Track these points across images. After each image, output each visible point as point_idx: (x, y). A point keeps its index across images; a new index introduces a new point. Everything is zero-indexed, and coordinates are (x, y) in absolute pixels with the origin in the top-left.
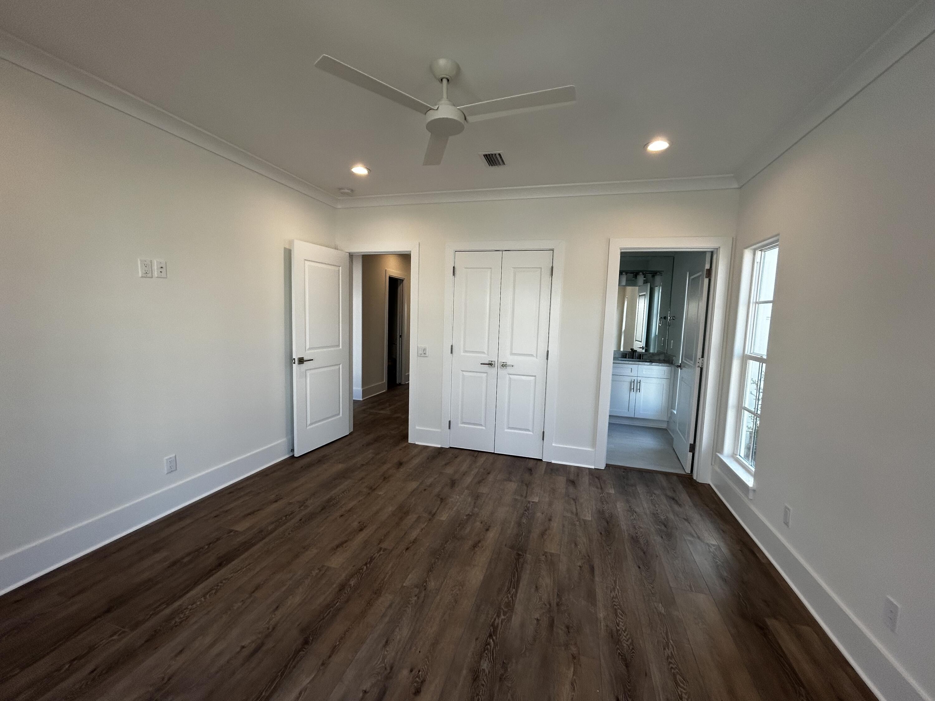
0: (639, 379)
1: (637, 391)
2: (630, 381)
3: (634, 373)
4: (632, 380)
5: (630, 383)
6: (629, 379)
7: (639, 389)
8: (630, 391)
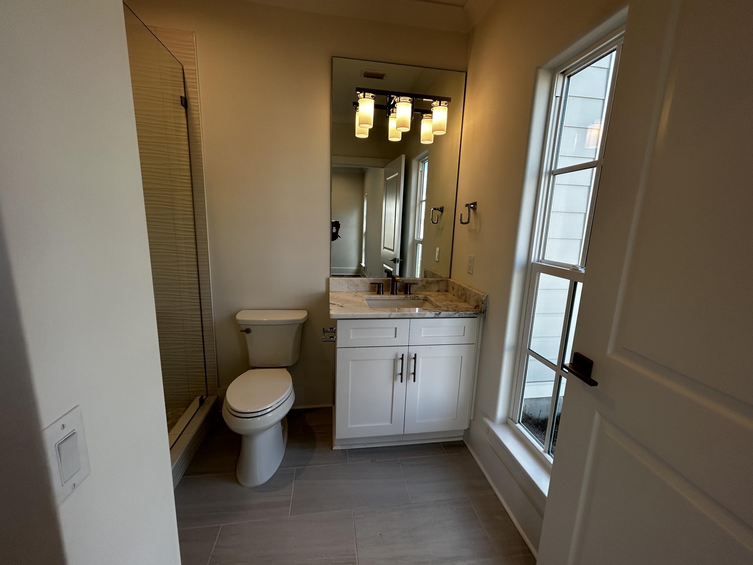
0: (413, 351)
1: (408, 378)
2: (393, 357)
3: (402, 339)
4: (397, 355)
5: (392, 362)
6: (390, 354)
7: (414, 374)
8: (394, 379)
